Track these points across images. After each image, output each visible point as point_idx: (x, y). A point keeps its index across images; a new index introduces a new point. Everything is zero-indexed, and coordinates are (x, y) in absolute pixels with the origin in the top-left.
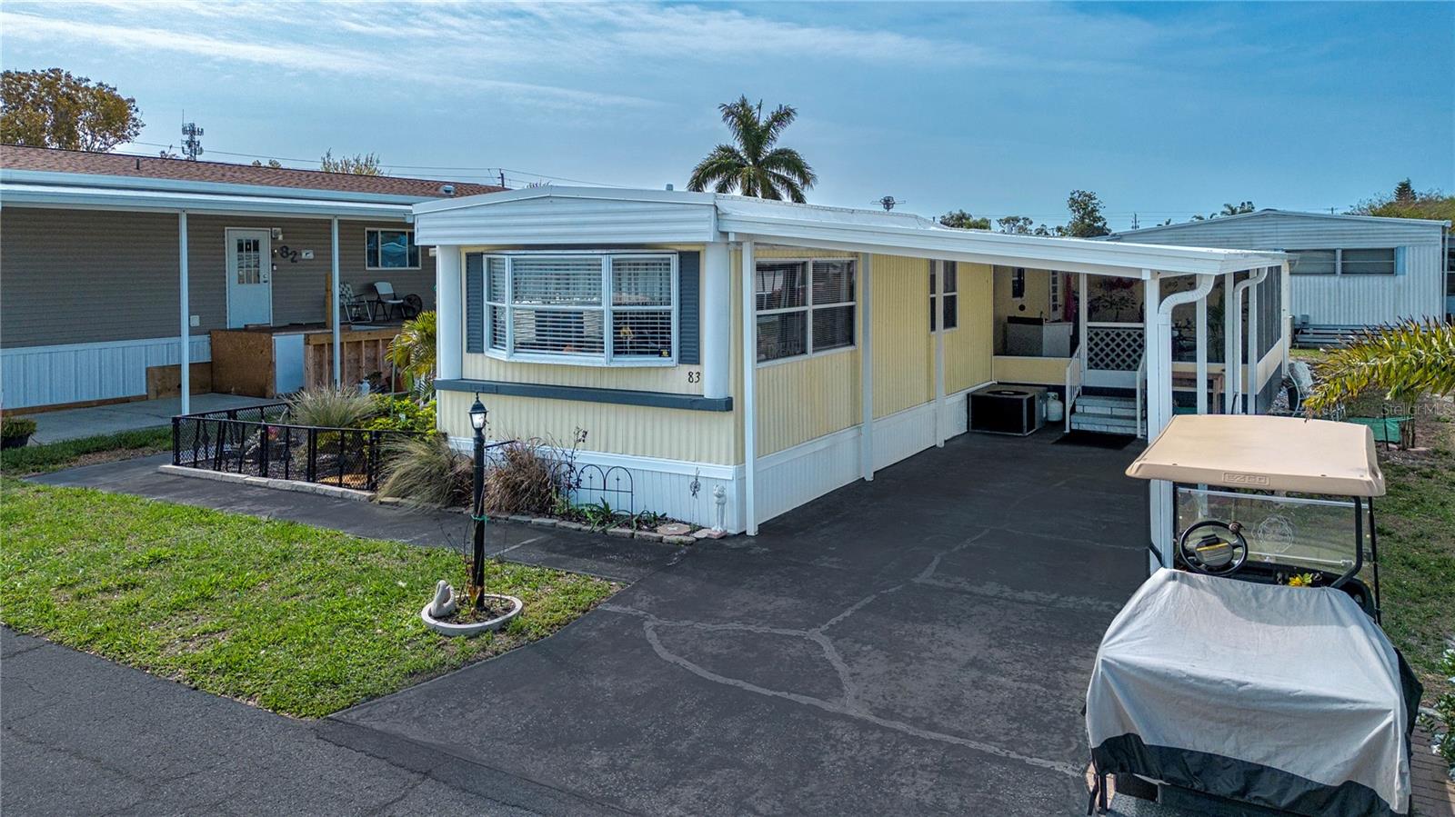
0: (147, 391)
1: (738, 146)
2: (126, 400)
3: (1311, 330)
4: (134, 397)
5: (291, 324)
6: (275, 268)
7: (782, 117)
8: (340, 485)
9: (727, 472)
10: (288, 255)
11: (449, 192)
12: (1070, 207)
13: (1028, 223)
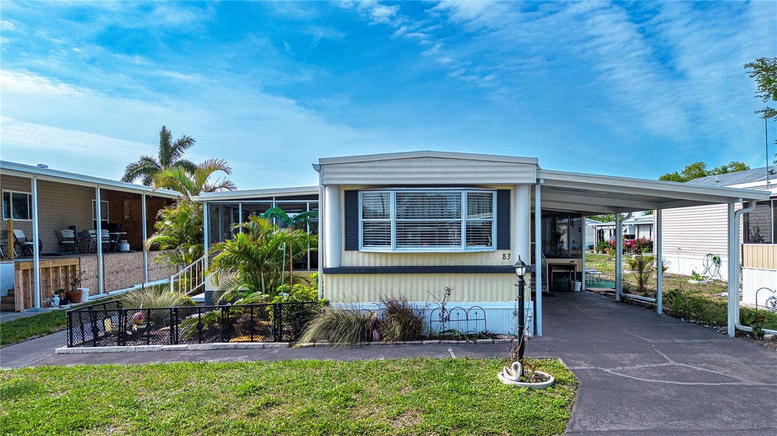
7: (186, 143)
8: (251, 342)
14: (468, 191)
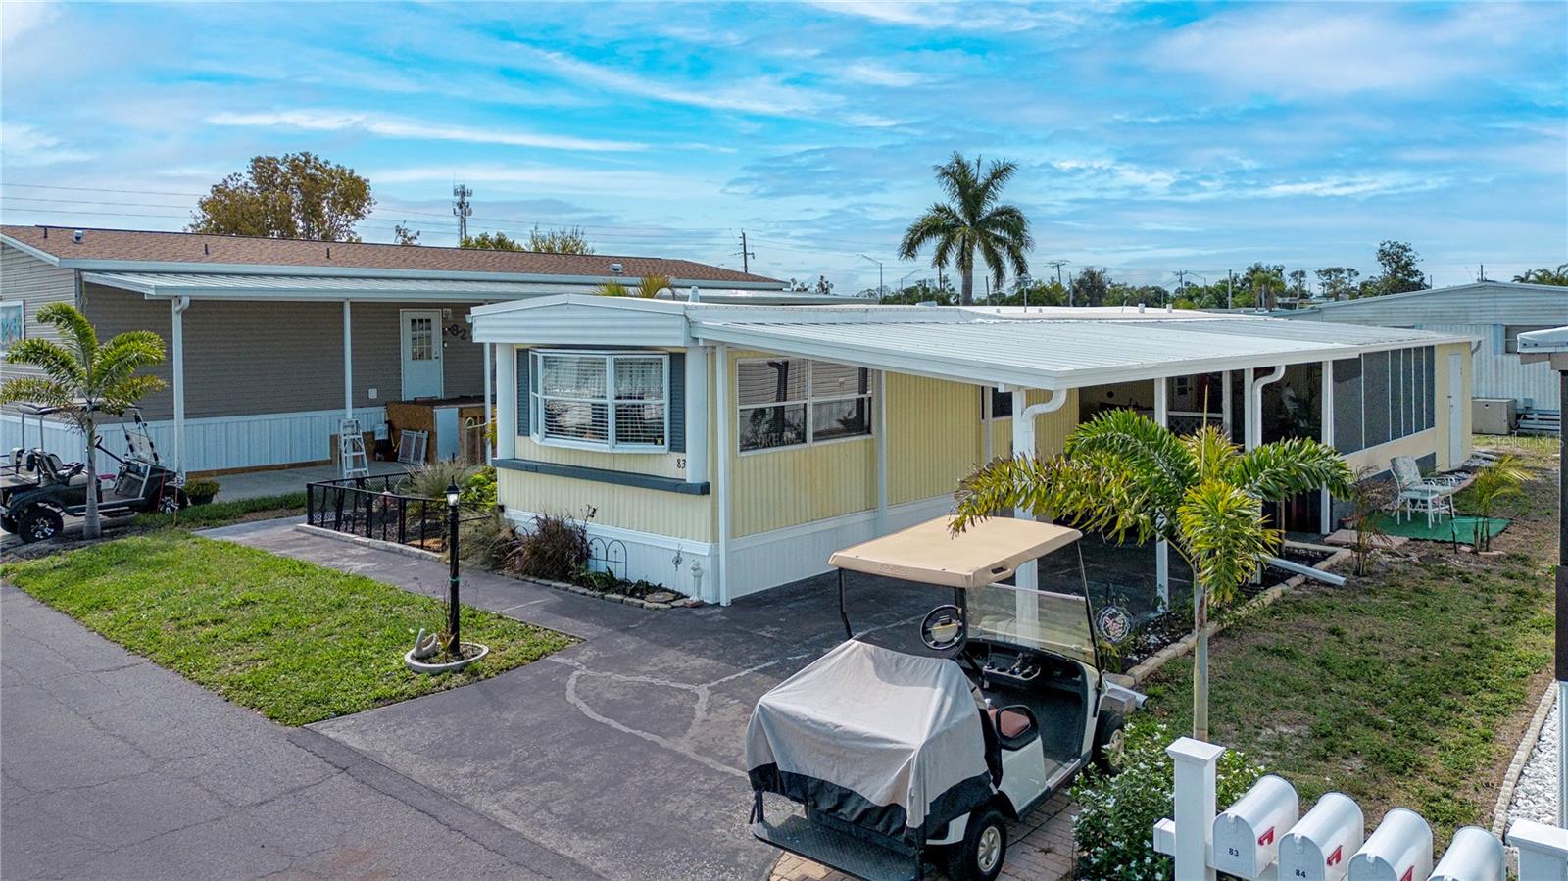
0: (331, 456)
1: (956, 206)
2: (313, 464)
3: (1535, 416)
4: (320, 461)
5: (461, 397)
6: (446, 345)
7: (1001, 173)
8: (422, 547)
9: (703, 548)
10: (458, 333)
11: (618, 269)
12: (1379, 260)
13: (1353, 274)
14: (614, 356)
